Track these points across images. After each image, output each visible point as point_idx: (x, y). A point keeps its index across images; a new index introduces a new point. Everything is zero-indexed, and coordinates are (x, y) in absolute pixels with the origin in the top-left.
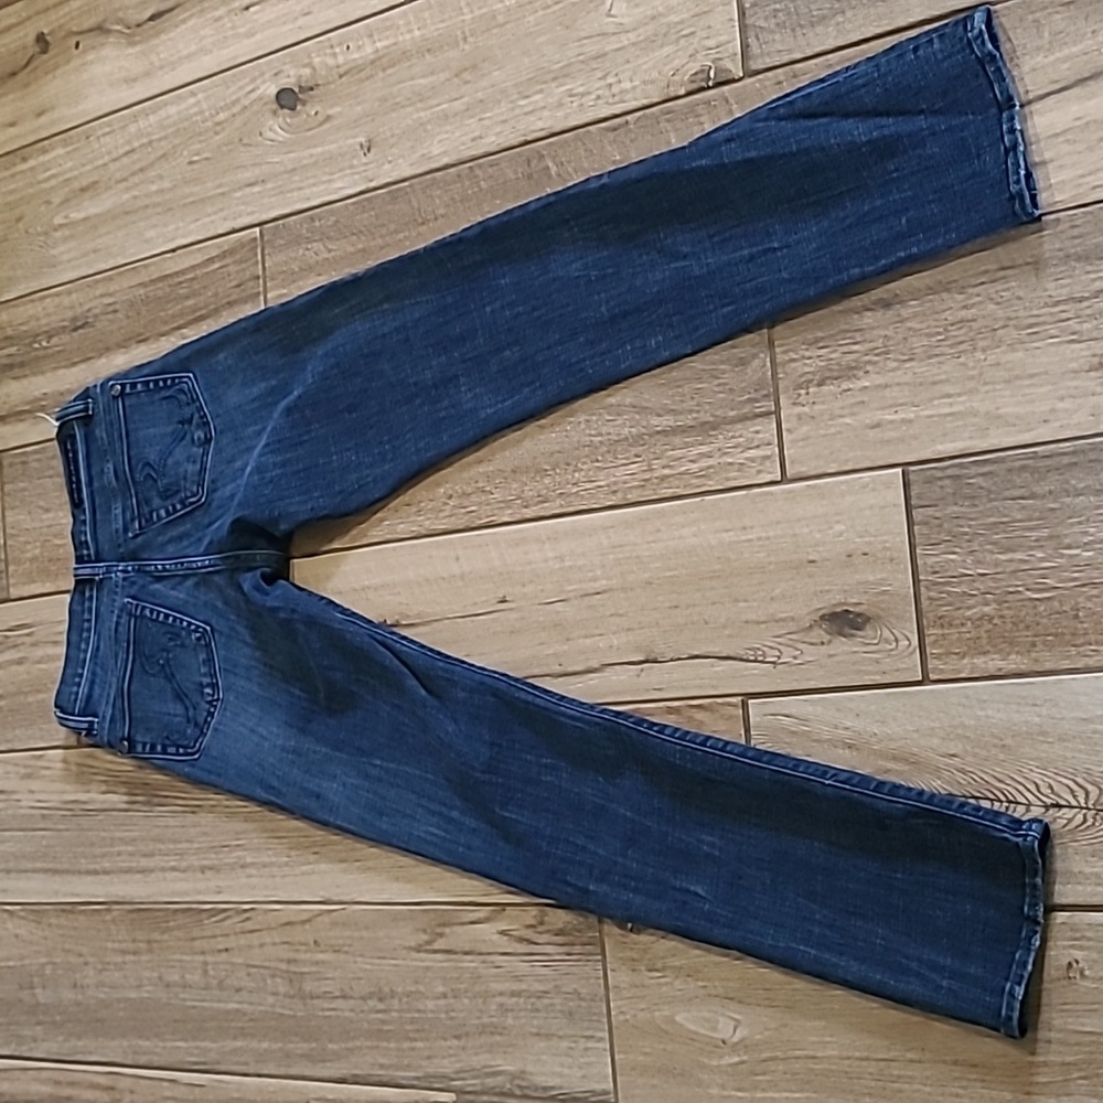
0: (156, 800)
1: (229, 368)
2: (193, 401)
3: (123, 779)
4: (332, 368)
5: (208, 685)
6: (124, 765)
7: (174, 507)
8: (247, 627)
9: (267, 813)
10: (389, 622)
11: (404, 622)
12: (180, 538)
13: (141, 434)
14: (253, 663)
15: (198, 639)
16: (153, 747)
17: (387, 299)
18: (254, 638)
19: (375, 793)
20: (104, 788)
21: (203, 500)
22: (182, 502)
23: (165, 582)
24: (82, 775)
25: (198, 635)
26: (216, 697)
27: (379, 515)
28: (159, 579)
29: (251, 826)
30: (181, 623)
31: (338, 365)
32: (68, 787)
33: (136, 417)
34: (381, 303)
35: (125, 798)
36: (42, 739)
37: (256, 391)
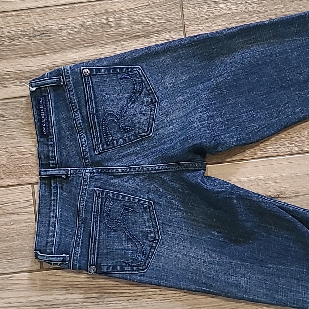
0: (106, 295)
1: (167, 65)
2: (143, 81)
3: (80, 286)
4: (240, 69)
5: (151, 232)
6: (82, 278)
7: (129, 138)
8: (178, 201)
9: (191, 296)
10: (273, 196)
11: (283, 196)
12: (131, 155)
13: (106, 98)
14: (182, 219)
15: (145, 208)
16: (114, 268)
17: (274, 37)
18: (184, 207)
19: (271, 281)
20: (64, 292)
21: (151, 134)
22: (135, 135)
23: (121, 179)
24: (45, 286)
25: (145, 206)
26: (157, 238)
27: (265, 143)
28: (117, 177)
29: (179, 303)
30: (134, 200)
31: (243, 68)
32: (34, 294)
33: (101, 88)
34: (270, 38)
35: (82, 296)
36: (10, 268)
37: (183, 78)
